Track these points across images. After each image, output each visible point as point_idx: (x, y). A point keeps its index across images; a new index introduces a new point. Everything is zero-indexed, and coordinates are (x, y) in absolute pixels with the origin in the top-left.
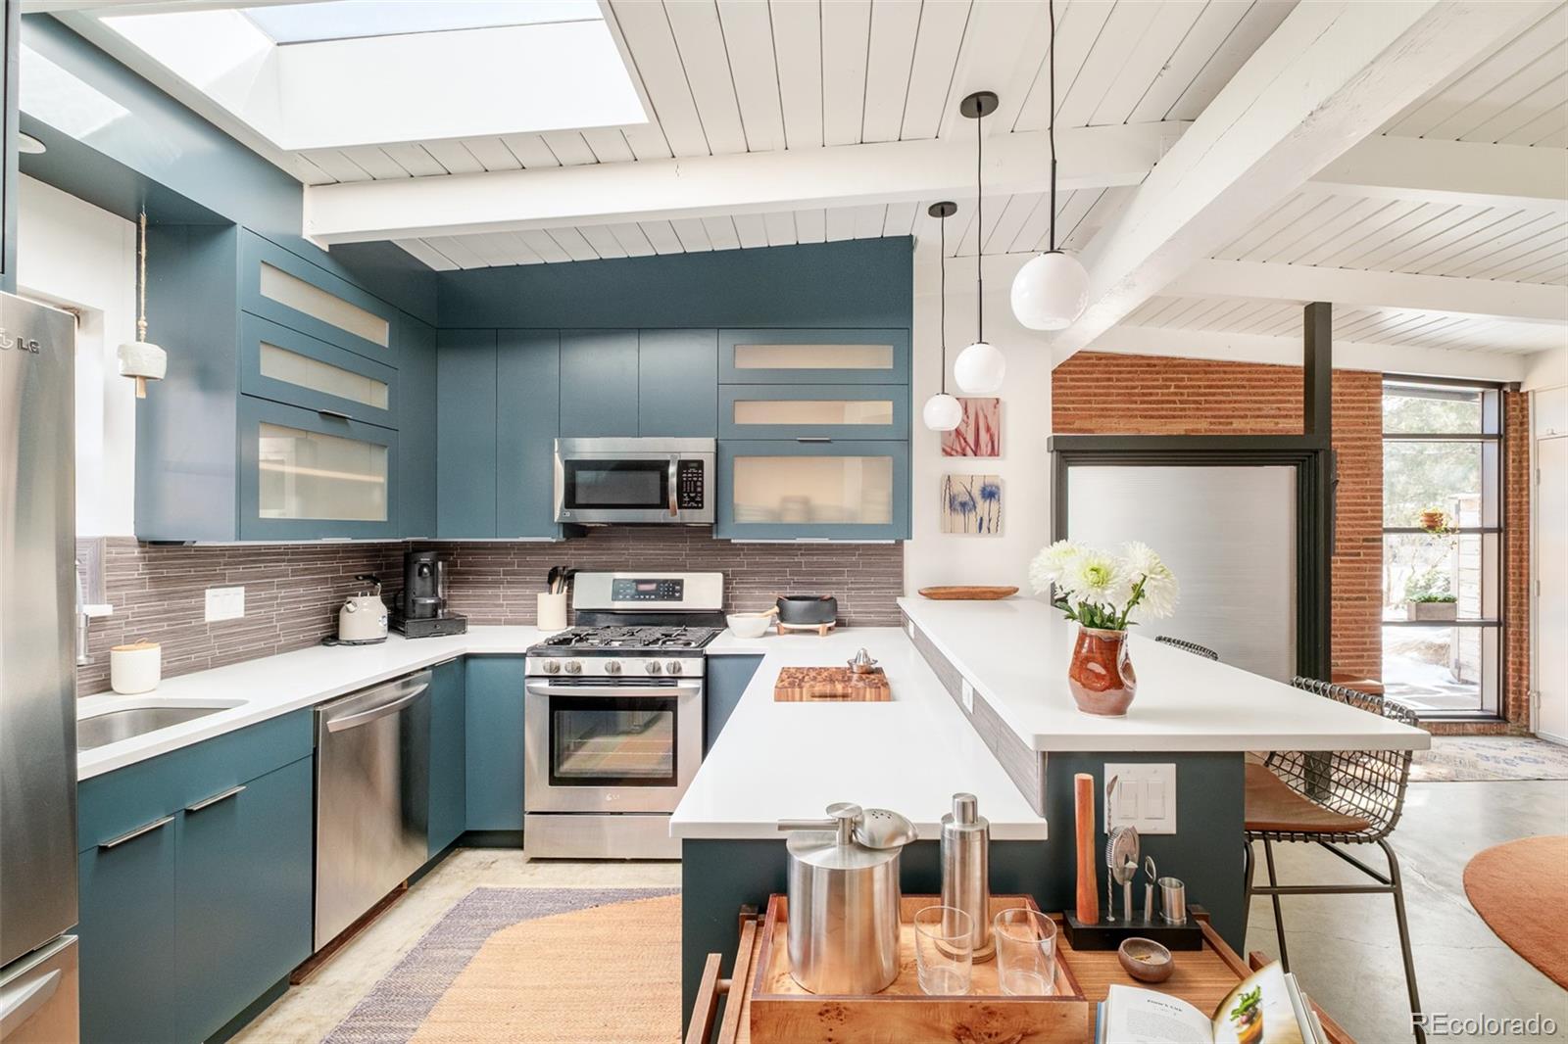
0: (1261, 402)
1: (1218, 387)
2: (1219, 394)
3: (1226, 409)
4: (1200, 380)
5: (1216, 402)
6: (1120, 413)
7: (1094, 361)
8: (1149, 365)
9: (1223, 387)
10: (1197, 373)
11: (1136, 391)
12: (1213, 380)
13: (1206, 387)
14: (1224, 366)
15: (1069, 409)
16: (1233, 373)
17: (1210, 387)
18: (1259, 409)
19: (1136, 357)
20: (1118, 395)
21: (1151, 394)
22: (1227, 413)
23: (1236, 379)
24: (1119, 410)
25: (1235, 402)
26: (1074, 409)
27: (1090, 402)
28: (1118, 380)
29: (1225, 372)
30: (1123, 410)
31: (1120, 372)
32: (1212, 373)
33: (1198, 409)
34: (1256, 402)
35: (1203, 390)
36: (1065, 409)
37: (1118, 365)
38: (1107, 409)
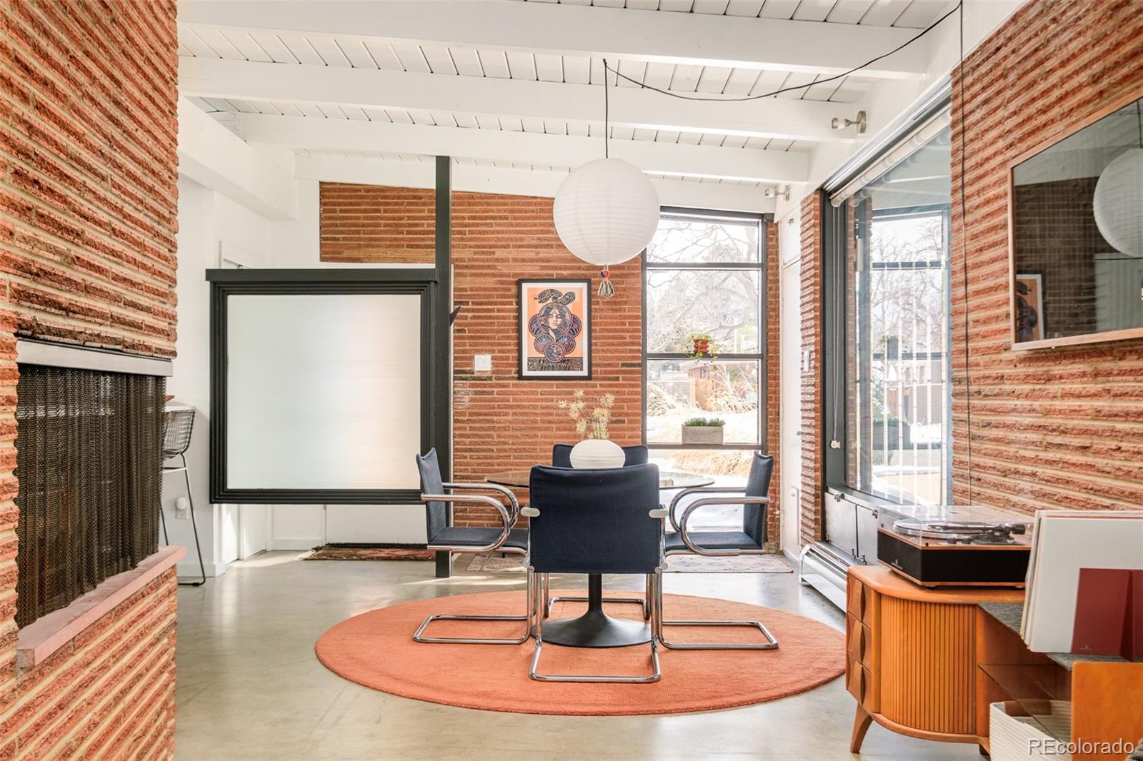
0: (522, 232)
1: (481, 218)
2: (482, 225)
3: (489, 240)
4: (464, 211)
5: (480, 232)
6: (388, 243)
7: (363, 193)
8: (415, 197)
9: (486, 218)
10: (461, 204)
11: (403, 222)
12: (476, 212)
13: (469, 218)
14: (487, 198)
15: (338, 239)
16: (496, 204)
17: (474, 218)
18: (521, 239)
19: (402, 189)
20: (386, 225)
21: (417, 225)
22: (491, 243)
23: (498, 211)
24: (386, 239)
25: (498, 232)
26: (344, 239)
27: (358, 232)
28: (385, 211)
29: (488, 204)
30: (391, 240)
31: (388, 204)
32: (475, 204)
33: (462, 239)
34: (518, 232)
35: (467, 221)
36: (335, 239)
37: (385, 197)
38: (375, 240)
